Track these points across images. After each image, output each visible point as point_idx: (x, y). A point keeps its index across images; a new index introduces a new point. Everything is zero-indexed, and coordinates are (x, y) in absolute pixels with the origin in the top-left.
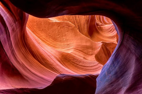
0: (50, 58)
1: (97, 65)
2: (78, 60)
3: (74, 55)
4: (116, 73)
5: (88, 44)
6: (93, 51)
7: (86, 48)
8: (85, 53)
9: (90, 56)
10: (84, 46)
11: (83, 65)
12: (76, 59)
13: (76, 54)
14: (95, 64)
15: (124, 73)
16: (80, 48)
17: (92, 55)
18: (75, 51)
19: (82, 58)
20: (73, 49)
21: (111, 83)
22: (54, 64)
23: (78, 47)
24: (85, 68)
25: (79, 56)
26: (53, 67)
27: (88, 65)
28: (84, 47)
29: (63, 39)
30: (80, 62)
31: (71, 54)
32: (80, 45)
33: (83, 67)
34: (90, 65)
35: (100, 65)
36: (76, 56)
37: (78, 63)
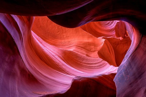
0: (55, 59)
1: (101, 62)
2: (81, 57)
3: (77, 53)
4: (134, 74)
5: (90, 40)
6: (96, 47)
7: (88, 44)
8: (87, 50)
9: (92, 53)
10: (86, 42)
11: (87, 62)
12: (79, 57)
13: (78, 52)
14: (99, 61)
15: (142, 74)
16: (82, 45)
17: (94, 51)
18: (77, 49)
19: (85, 56)
20: (75, 47)
21: (130, 84)
22: (60, 64)
23: (80, 44)
24: (89, 65)
25: (82, 53)
26: (60, 68)
27: (92, 63)
28: (86, 44)
29: (64, 36)
30: (83, 59)
31: (74, 51)
32: (81, 42)
33: (86, 65)
34: (94, 63)
35: (104, 62)
36: (79, 54)
37: (81, 61)
